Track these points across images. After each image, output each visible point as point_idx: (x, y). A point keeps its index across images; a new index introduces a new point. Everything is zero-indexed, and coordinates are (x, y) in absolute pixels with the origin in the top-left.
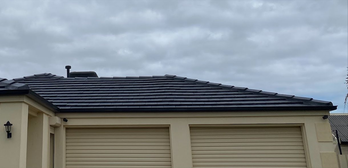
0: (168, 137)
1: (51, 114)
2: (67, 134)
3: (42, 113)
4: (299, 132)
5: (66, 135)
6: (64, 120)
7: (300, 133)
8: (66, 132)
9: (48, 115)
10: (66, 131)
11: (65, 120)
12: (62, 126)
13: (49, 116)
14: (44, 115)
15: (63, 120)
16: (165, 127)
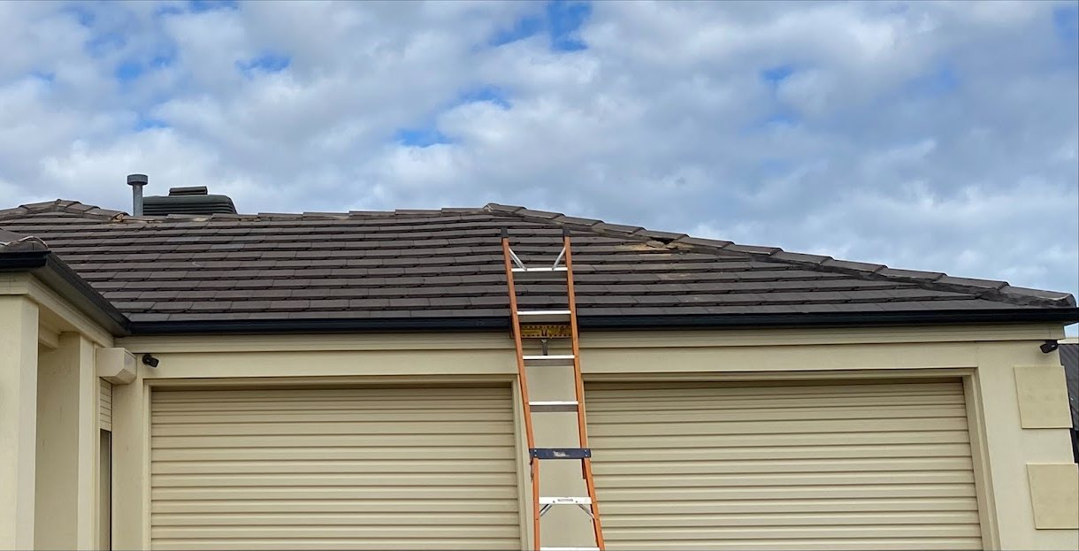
0: (506, 417)
1: (104, 340)
2: (154, 410)
3: (76, 334)
4: (958, 399)
5: (153, 413)
6: (145, 361)
7: (963, 402)
8: (153, 402)
9: (94, 342)
10: (152, 399)
11: (150, 360)
12: (139, 382)
13: (96, 346)
14: (83, 344)
15: (140, 359)
16: (498, 383)
